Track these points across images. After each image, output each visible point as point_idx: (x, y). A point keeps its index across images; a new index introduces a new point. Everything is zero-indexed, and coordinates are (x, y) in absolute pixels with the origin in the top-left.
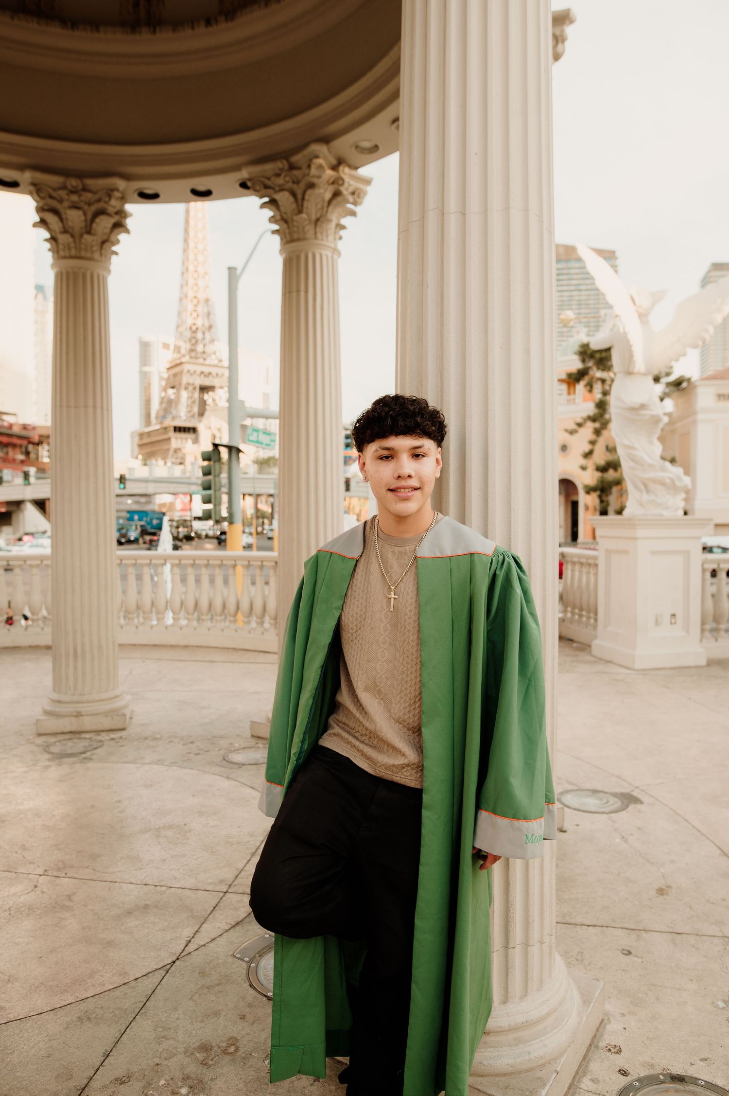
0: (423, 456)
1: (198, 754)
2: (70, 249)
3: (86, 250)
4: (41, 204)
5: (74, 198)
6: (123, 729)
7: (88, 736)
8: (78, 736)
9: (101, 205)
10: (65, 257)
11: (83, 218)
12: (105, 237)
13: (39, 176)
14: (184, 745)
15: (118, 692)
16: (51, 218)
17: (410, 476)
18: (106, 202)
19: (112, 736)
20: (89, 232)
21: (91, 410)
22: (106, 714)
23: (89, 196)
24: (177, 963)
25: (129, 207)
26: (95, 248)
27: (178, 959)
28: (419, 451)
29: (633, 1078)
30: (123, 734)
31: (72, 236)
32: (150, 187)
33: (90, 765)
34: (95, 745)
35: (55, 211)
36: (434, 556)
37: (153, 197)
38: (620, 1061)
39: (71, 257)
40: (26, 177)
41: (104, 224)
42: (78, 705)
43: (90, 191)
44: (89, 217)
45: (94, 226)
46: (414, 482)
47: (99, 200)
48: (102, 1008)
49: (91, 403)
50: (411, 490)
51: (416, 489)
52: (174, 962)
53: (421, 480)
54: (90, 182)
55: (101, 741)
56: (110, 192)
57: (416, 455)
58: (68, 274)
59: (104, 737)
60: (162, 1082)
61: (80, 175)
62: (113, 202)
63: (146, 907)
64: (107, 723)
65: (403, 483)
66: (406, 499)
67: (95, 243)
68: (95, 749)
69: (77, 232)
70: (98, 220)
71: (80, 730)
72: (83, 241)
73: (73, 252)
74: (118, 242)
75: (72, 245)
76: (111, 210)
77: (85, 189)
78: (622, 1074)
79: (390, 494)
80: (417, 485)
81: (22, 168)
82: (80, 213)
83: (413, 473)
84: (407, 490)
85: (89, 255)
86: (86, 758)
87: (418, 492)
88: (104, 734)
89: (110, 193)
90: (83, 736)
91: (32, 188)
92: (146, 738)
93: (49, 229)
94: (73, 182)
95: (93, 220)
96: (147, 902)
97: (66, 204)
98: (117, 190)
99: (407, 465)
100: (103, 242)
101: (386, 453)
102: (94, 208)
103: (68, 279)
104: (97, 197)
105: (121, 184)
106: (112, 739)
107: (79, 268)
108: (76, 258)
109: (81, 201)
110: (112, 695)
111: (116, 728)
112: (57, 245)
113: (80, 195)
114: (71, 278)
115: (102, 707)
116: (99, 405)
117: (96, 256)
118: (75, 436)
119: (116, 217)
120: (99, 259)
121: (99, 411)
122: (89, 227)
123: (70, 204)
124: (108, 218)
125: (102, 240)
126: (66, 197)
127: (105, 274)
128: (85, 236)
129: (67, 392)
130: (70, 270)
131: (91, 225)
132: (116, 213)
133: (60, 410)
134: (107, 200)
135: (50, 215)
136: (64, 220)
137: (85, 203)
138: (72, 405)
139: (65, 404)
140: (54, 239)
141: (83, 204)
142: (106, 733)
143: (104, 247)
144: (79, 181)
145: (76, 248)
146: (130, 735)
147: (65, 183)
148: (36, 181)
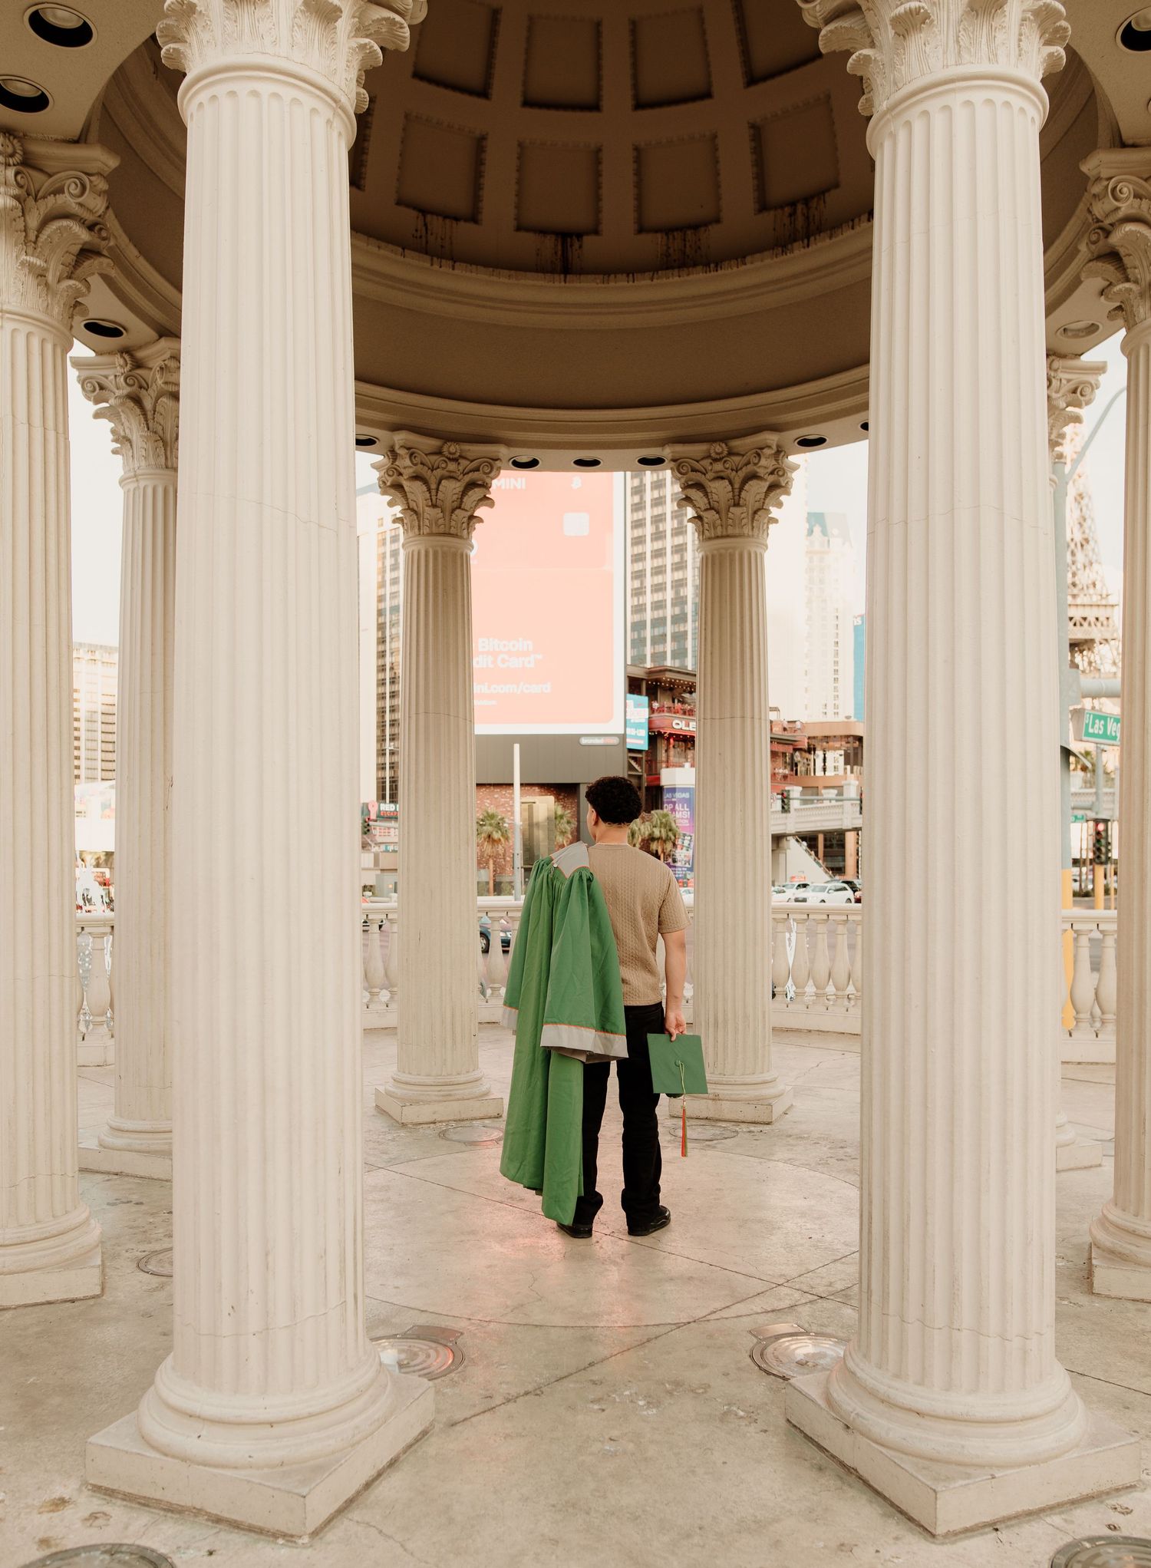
1: (842, 1160)
2: (715, 528)
3: (734, 526)
4: (683, 480)
5: (718, 466)
6: (769, 1124)
7: (724, 1125)
8: (714, 1124)
9: (750, 468)
10: (710, 539)
11: (729, 488)
12: (757, 505)
13: (681, 449)
14: (830, 1148)
15: (767, 1076)
16: (695, 494)
18: (755, 464)
19: (752, 1129)
20: (737, 505)
21: (738, 721)
22: (748, 1102)
23: (736, 459)
24: (692, 1324)
25: (793, 459)
26: (744, 521)
27: (695, 1321)
29: (1121, 1534)
30: (767, 1128)
31: (718, 513)
32: (811, 432)
33: (710, 1152)
34: (727, 1134)
35: (699, 486)
37: (818, 442)
38: (1117, 1519)
39: (718, 537)
40: (666, 452)
41: (756, 489)
42: (719, 1087)
43: (738, 454)
44: (737, 486)
45: (743, 494)
47: (748, 463)
48: (606, 1336)
49: (738, 713)
52: (689, 1323)
54: (736, 443)
55: (737, 1132)
56: (758, 453)
58: (713, 556)
59: (744, 1127)
61: (724, 438)
62: (763, 462)
63: (690, 1278)
64: (749, 1113)
67: (743, 516)
68: (726, 1138)
69: (723, 506)
70: (746, 487)
71: (717, 1117)
72: (730, 515)
73: (719, 531)
74: (780, 505)
75: (719, 522)
76: (761, 472)
77: (731, 453)
78: (1110, 1528)
81: (663, 443)
82: (726, 482)
85: (737, 531)
86: (709, 1146)
88: (743, 1126)
89: (759, 451)
90: (720, 1124)
91: (673, 464)
92: (790, 1136)
93: (694, 507)
94: (718, 448)
95: (741, 489)
96: (694, 1276)
97: (710, 475)
98: (769, 447)
100: (755, 512)
102: (742, 474)
103: (713, 564)
104: (744, 459)
105: (772, 438)
106: (749, 1132)
107: (726, 549)
108: (722, 537)
109: (727, 469)
110: (759, 1080)
111: (760, 1120)
112: (703, 525)
113: (725, 462)
114: (717, 562)
115: (745, 1092)
116: (748, 714)
117: (746, 530)
118: (720, 754)
119: (771, 479)
120: (750, 533)
121: (748, 721)
122: (737, 498)
123: (714, 475)
124: (759, 482)
125: (755, 509)
126: (710, 468)
127: (759, 551)
128: (732, 509)
129: (712, 700)
130: (715, 552)
131: (739, 496)
132: (772, 473)
133: (704, 723)
134: (756, 462)
135: (694, 490)
136: (709, 494)
137: (732, 470)
138: (718, 717)
139: (709, 717)
140: (699, 518)
141: (729, 471)
142: (746, 1125)
143: (757, 517)
144: (724, 445)
145: (722, 525)
146: (773, 1130)
147: (709, 450)
148: (677, 456)
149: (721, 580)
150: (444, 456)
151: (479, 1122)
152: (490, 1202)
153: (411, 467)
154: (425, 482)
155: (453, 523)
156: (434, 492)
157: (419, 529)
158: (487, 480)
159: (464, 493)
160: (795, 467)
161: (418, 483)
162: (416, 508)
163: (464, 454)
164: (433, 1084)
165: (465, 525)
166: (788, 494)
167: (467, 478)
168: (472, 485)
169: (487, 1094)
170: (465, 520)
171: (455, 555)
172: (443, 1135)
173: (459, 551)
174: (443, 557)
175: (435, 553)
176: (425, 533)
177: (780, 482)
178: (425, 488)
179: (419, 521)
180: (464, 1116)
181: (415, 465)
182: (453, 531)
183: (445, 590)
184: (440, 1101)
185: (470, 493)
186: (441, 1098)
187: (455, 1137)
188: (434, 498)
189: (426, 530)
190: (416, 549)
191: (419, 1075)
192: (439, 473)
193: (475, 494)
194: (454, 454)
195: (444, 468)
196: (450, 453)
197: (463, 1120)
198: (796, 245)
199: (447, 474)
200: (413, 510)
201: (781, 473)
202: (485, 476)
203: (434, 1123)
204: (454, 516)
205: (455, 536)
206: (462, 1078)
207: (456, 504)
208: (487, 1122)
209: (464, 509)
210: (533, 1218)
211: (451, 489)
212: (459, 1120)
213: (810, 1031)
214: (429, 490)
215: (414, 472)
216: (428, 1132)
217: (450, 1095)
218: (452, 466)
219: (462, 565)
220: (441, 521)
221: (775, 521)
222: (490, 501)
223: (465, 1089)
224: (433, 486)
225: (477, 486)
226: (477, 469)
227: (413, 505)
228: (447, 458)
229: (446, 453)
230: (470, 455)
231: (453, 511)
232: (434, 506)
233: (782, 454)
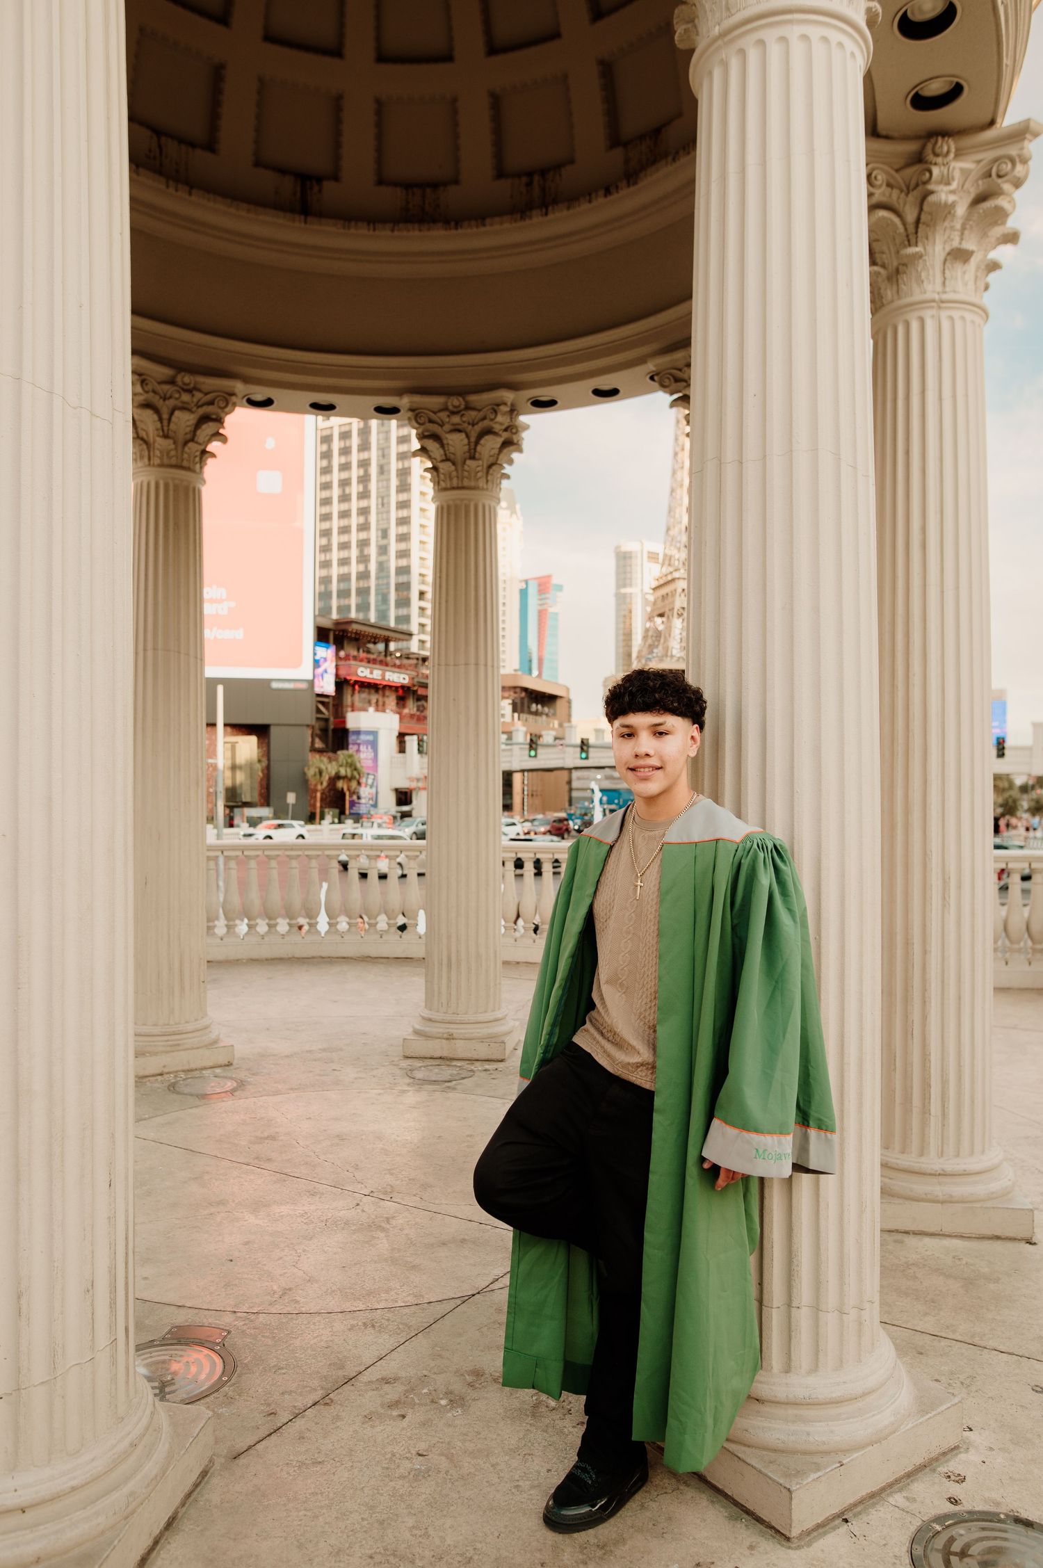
0: (666, 734)
2: (451, 479)
3: (469, 478)
4: (420, 430)
5: (456, 419)
6: (502, 1061)
7: (459, 1064)
8: (448, 1063)
9: (486, 423)
10: (445, 489)
11: (466, 441)
12: (492, 460)
13: (419, 400)
15: (499, 1015)
16: (432, 445)
17: (647, 755)
18: (492, 420)
19: (487, 1067)
20: (473, 458)
21: (472, 667)
22: (482, 1040)
23: (473, 413)
24: (477, 1296)
25: (523, 419)
26: (479, 475)
27: (478, 1293)
28: (661, 729)
29: (963, 1509)
30: (500, 1065)
31: (454, 464)
32: (544, 393)
33: (451, 1095)
34: (464, 1074)
35: (436, 437)
36: (680, 841)
37: (550, 404)
38: (955, 1490)
39: (453, 488)
40: (404, 402)
41: (490, 445)
42: (452, 1026)
43: (474, 409)
44: (473, 439)
45: (479, 448)
46: (654, 762)
47: (484, 418)
48: (388, 1320)
49: (472, 661)
50: (651, 769)
51: (658, 768)
52: (473, 1295)
53: (661, 759)
54: (473, 398)
55: (472, 1071)
56: (495, 408)
57: (659, 733)
58: (449, 507)
59: (478, 1066)
60: (425, 1391)
61: (462, 392)
62: (500, 418)
63: (463, 1241)
64: (483, 1051)
65: (641, 762)
66: (645, 779)
67: (479, 469)
68: (463, 1078)
69: (459, 458)
70: (482, 441)
71: (451, 1056)
72: (466, 467)
73: (455, 482)
74: (511, 462)
75: (454, 474)
76: (497, 428)
77: (468, 408)
78: (952, 1503)
79: (630, 773)
80: (658, 765)
81: (400, 393)
82: (463, 435)
83: (651, 752)
84: (647, 770)
85: (472, 484)
86: (449, 1087)
87: (659, 772)
88: (477, 1064)
89: (495, 407)
90: (454, 1063)
91: (410, 414)
93: (430, 458)
94: (456, 401)
95: (477, 443)
96: (466, 1237)
97: (447, 427)
98: (505, 404)
99: (646, 742)
100: (490, 467)
101: (626, 731)
102: (478, 428)
103: (449, 513)
104: (481, 414)
105: (509, 396)
106: (485, 1070)
107: (462, 500)
108: (458, 488)
109: (464, 422)
110: (491, 1018)
111: (493, 1057)
112: (438, 476)
113: (463, 415)
114: (453, 512)
115: (478, 1031)
116: (482, 661)
117: (481, 483)
118: (454, 700)
119: (505, 435)
120: (485, 487)
121: (482, 668)
122: (472, 451)
123: (452, 427)
124: (495, 437)
125: (489, 463)
126: (447, 420)
127: (493, 504)
128: (468, 462)
129: (446, 648)
130: (451, 503)
131: (475, 449)
132: (506, 430)
133: (438, 669)
134: (493, 417)
135: (431, 441)
136: (446, 446)
137: (469, 424)
138: (452, 663)
139: (443, 662)
140: (435, 468)
141: (466, 425)
142: (480, 1063)
143: (491, 471)
144: (461, 399)
145: (458, 477)
146: (507, 1068)
147: (446, 403)
148: (415, 406)
149: (456, 530)
150: (177, 386)
151: (209, 1071)
152: (235, 1164)
153: (141, 394)
154: (157, 411)
155: (185, 456)
156: (165, 423)
157: (149, 459)
158: (222, 415)
159: (198, 425)
160: (527, 427)
161: (149, 412)
162: (145, 437)
163: (198, 386)
164: (160, 1033)
165: (197, 459)
166: (520, 451)
167: (201, 411)
168: (205, 419)
169: (215, 1042)
170: (198, 453)
171: (187, 489)
172: (172, 1087)
173: (192, 486)
174: (174, 491)
175: (166, 486)
176: (156, 463)
177: (512, 439)
178: (155, 417)
179: (149, 451)
180: (193, 1066)
181: (147, 392)
182: (185, 463)
183: (176, 525)
184: (167, 1052)
185: (204, 427)
186: (169, 1049)
187: (187, 1090)
188: (166, 428)
189: (157, 461)
190: (145, 479)
191: (145, 1025)
192: (171, 403)
193: (208, 428)
194: (188, 384)
195: (177, 399)
196: (185, 384)
197: (192, 1070)
198: (534, 212)
199: (180, 405)
200: (142, 439)
201: (514, 431)
202: (219, 411)
203: (161, 1074)
204: (186, 449)
205: (188, 469)
206: (190, 1027)
207: (188, 437)
208: (218, 1071)
209: (197, 443)
210: (285, 1181)
211: (184, 420)
212: (188, 1071)
213: (518, 963)
214: (161, 420)
215: (145, 400)
216: (156, 1085)
217: (178, 1045)
218: (186, 397)
219: (194, 500)
220: (173, 453)
221: (507, 477)
222: (222, 437)
223: (194, 1037)
224: (165, 416)
225: (211, 420)
226: (211, 403)
227: (143, 434)
228: (180, 387)
229: (180, 383)
230: (205, 388)
231: (186, 443)
232: (166, 436)
233: (516, 412)
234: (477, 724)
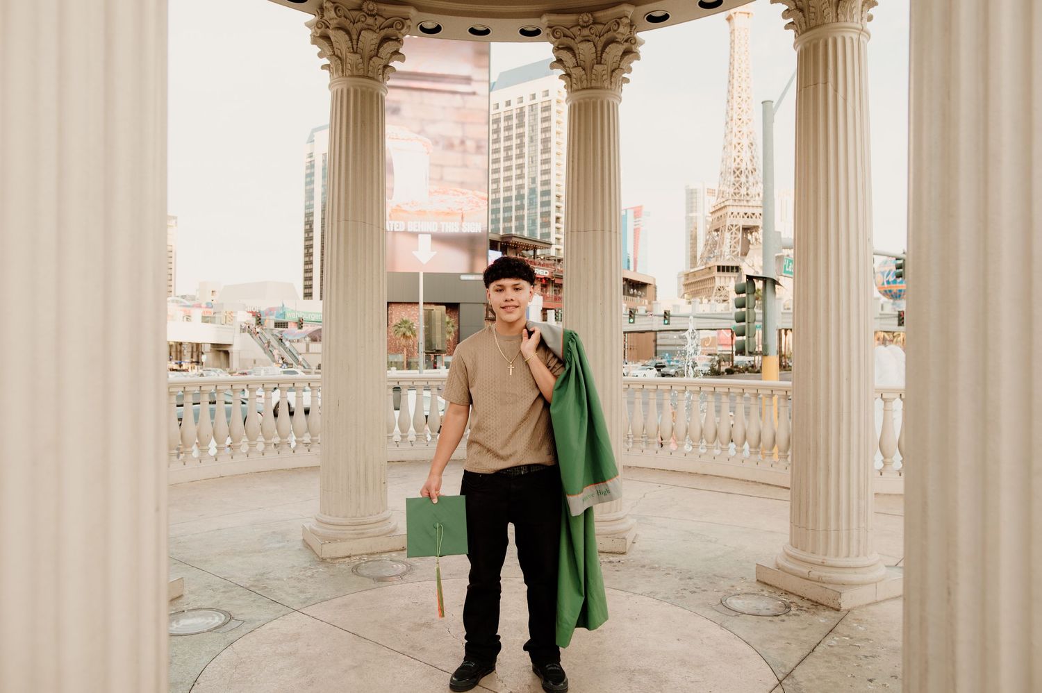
1: (695, 592)
2: (581, 82)
3: (596, 80)
4: (556, 44)
5: (586, 32)
6: (623, 553)
9: (610, 34)
10: (577, 90)
11: (594, 50)
12: (615, 65)
13: (555, 18)
14: (681, 579)
15: (620, 514)
16: (566, 56)
18: (615, 31)
19: (611, 558)
20: (599, 63)
21: (599, 233)
23: (600, 27)
25: (642, 33)
26: (605, 77)
30: (622, 558)
31: (584, 69)
32: (657, 9)
35: (569, 49)
37: (663, 19)
39: (584, 89)
40: (542, 23)
41: (614, 51)
43: (601, 23)
44: (600, 48)
45: (605, 55)
47: (609, 30)
49: (599, 227)
54: (599, 14)
56: (617, 22)
58: (580, 105)
61: (591, 10)
62: (621, 29)
65: (509, 304)
67: (604, 72)
69: (588, 65)
70: (607, 50)
72: (594, 71)
73: (585, 84)
74: (630, 70)
75: (584, 77)
76: (620, 38)
77: (595, 22)
81: (539, 15)
82: (591, 45)
84: (512, 308)
85: (599, 84)
88: (603, 556)
89: (618, 20)
91: (550, 33)
92: (644, 566)
93: (564, 67)
94: (586, 17)
95: (603, 51)
97: (579, 39)
98: (627, 17)
100: (613, 71)
102: (603, 39)
103: (580, 110)
104: (607, 27)
105: (629, 10)
106: (610, 562)
107: (590, 98)
108: (587, 89)
109: (593, 34)
110: (615, 518)
111: (616, 551)
112: (571, 80)
113: (591, 28)
114: (583, 109)
115: (604, 528)
116: (607, 228)
117: (607, 84)
118: (584, 259)
119: (626, 46)
120: (609, 87)
121: (607, 234)
122: (599, 58)
123: (582, 39)
124: (618, 45)
125: (613, 68)
126: (579, 33)
127: (615, 101)
128: (596, 66)
129: (578, 217)
130: (582, 101)
131: (602, 55)
132: (626, 41)
133: (571, 235)
134: (616, 28)
135: (566, 51)
136: (577, 55)
137: (596, 36)
138: (582, 230)
139: (575, 229)
140: (568, 75)
141: (594, 36)
142: (605, 554)
143: (614, 74)
144: (590, 15)
145: (587, 80)
146: (628, 560)
147: (578, 20)
148: (552, 24)
149: (586, 122)
150: (364, 11)
151: (387, 555)
152: (393, 653)
153: (336, 19)
154: (348, 32)
155: (371, 68)
156: (355, 42)
157: (343, 72)
158: (400, 36)
159: (380, 45)
160: (642, 43)
161: (342, 33)
162: (340, 55)
163: (380, 13)
164: (348, 524)
165: (380, 71)
166: (638, 58)
167: (383, 33)
168: (386, 39)
169: (393, 531)
170: (381, 67)
171: (372, 94)
172: (355, 570)
173: (375, 93)
174: (362, 95)
175: (356, 92)
176: (347, 75)
177: (632, 49)
178: (347, 37)
179: (342, 65)
180: (375, 550)
181: (340, 17)
182: (370, 74)
183: (363, 122)
184: (354, 539)
185: (385, 45)
186: (355, 536)
187: (366, 572)
188: (355, 47)
189: (348, 73)
190: (339, 87)
191: (337, 516)
192: (359, 25)
193: (389, 47)
194: (372, 11)
195: (363, 22)
196: (369, 10)
197: (373, 554)
199: (366, 27)
200: (337, 56)
201: (633, 42)
202: (398, 32)
203: (349, 557)
204: (371, 63)
205: (373, 78)
206: (373, 519)
207: (373, 53)
208: (394, 554)
209: (380, 57)
210: (433, 674)
211: (369, 39)
212: (371, 554)
214: (351, 40)
215: (338, 24)
216: (343, 566)
217: (363, 533)
218: (370, 21)
219: (378, 103)
220: (361, 66)
221: (627, 81)
222: (401, 56)
223: (376, 527)
224: (355, 37)
225: (390, 39)
226: (391, 26)
227: (338, 52)
228: (366, 13)
229: (365, 10)
230: (386, 14)
231: (371, 58)
232: (355, 52)
233: (634, 27)
234: (603, 279)
